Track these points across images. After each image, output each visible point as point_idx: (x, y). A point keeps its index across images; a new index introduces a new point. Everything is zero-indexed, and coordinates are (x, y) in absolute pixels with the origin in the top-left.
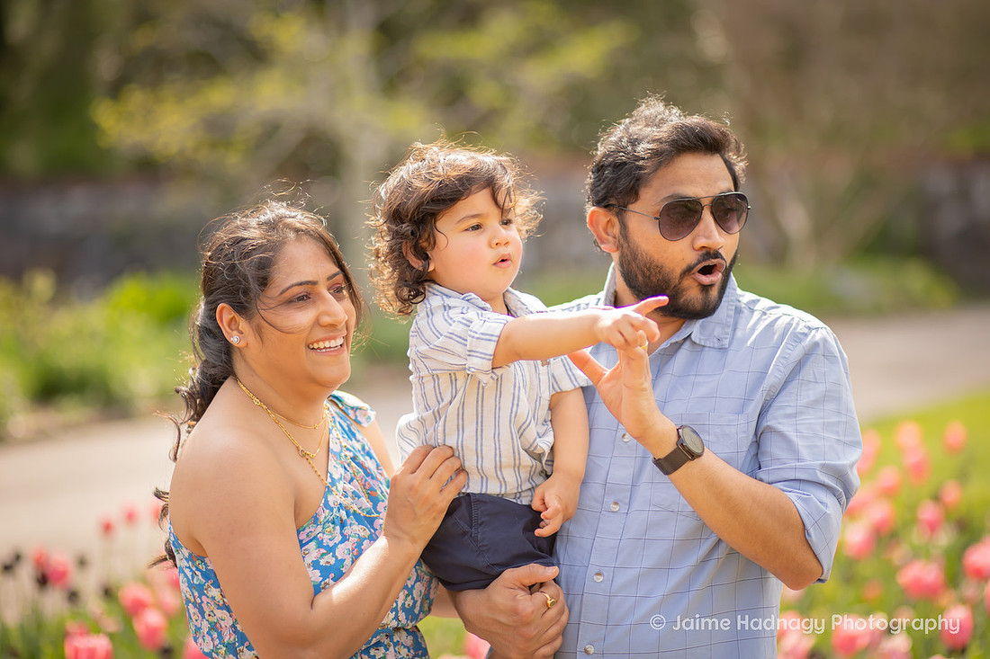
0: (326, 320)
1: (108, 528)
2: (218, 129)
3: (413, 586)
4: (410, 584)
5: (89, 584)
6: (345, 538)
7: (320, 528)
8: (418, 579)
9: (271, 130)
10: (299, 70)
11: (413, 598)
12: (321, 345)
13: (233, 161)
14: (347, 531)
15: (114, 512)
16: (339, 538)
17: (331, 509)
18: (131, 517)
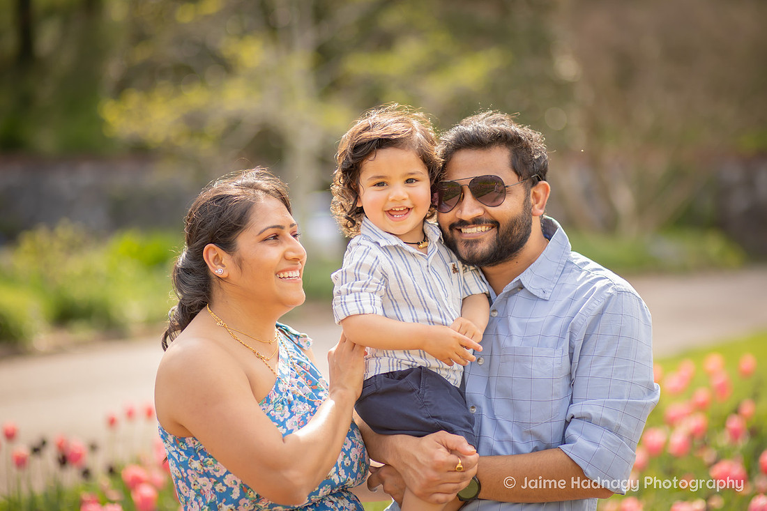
0: (291, 255)
1: (112, 422)
2: (194, 123)
3: (350, 450)
4: (347, 448)
5: (97, 464)
6: (292, 414)
7: (271, 407)
8: (354, 445)
9: (234, 125)
10: (257, 80)
11: (350, 459)
12: (286, 275)
13: (205, 148)
14: (294, 408)
15: (118, 411)
16: (287, 415)
17: (281, 394)
18: (130, 414)
